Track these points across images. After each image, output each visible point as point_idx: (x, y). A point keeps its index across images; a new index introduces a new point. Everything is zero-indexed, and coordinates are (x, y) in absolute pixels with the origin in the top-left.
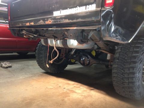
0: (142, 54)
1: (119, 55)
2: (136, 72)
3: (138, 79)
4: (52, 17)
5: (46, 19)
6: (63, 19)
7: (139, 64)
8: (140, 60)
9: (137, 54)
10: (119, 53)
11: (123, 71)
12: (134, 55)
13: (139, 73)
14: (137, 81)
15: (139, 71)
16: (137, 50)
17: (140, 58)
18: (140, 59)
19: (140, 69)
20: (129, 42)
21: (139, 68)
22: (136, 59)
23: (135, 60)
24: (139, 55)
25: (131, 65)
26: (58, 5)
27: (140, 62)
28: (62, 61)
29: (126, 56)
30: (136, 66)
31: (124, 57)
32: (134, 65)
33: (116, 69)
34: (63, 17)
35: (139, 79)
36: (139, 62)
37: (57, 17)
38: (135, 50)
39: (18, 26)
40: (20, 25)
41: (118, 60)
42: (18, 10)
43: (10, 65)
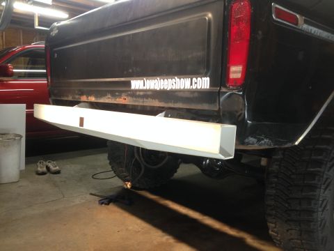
0: (331, 168)
1: (277, 167)
2: (316, 210)
3: (320, 226)
4: (128, 91)
5: (117, 94)
6: (149, 99)
7: (322, 191)
8: (326, 181)
9: (319, 169)
10: (278, 163)
11: (287, 205)
12: (312, 169)
13: (323, 211)
14: (319, 229)
15: (323, 206)
16: (319, 157)
17: (325, 176)
18: (324, 180)
19: (325, 203)
20: (297, 143)
21: (323, 201)
22: (314, 180)
23: (313, 182)
24: (322, 170)
25: (304, 194)
26: (138, 69)
27: (325, 185)
28: (164, 162)
29: (294, 171)
30: (315, 195)
31: (290, 173)
32: (311, 193)
33: (272, 198)
34: (150, 93)
35: (324, 225)
36: (323, 187)
37: (138, 93)
38: (313, 157)
39: (66, 99)
40: (70, 98)
41: (276, 180)
42: (66, 68)
43: (57, 168)
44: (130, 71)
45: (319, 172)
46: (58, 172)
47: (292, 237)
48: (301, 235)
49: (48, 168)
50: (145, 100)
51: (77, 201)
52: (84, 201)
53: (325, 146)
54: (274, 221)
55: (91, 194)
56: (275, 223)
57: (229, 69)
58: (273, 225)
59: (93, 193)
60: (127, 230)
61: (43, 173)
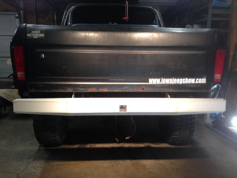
42: (64, 67)
50: (162, 89)
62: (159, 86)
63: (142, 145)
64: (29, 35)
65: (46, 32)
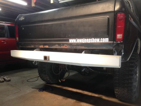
2: (133, 82)
4: (68, 43)
5: (62, 44)
6: (79, 46)
7: (135, 76)
8: (135, 72)
11: (123, 82)
14: (134, 88)
16: (133, 65)
20: (128, 60)
22: (132, 72)
25: (129, 77)
26: (74, 35)
30: (133, 77)
33: (117, 80)
34: (80, 44)
36: (135, 74)
38: (130, 65)
39: (30, 47)
40: (33, 47)
41: (118, 73)
42: (30, 34)
43: (9, 79)
44: (70, 36)
45: (133, 69)
46: (9, 81)
47: (124, 93)
48: (128, 92)
49: (4, 79)
50: (77, 46)
51: (28, 91)
52: (31, 91)
53: (133, 61)
54: (118, 88)
55: (32, 88)
56: (118, 89)
57: (117, 35)
58: (117, 90)
59: (33, 87)
60: (58, 99)
61: (3, 82)
62: (75, 44)
63: (96, 95)
64: (20, 19)
65: (25, 17)
